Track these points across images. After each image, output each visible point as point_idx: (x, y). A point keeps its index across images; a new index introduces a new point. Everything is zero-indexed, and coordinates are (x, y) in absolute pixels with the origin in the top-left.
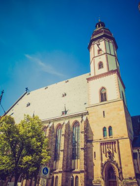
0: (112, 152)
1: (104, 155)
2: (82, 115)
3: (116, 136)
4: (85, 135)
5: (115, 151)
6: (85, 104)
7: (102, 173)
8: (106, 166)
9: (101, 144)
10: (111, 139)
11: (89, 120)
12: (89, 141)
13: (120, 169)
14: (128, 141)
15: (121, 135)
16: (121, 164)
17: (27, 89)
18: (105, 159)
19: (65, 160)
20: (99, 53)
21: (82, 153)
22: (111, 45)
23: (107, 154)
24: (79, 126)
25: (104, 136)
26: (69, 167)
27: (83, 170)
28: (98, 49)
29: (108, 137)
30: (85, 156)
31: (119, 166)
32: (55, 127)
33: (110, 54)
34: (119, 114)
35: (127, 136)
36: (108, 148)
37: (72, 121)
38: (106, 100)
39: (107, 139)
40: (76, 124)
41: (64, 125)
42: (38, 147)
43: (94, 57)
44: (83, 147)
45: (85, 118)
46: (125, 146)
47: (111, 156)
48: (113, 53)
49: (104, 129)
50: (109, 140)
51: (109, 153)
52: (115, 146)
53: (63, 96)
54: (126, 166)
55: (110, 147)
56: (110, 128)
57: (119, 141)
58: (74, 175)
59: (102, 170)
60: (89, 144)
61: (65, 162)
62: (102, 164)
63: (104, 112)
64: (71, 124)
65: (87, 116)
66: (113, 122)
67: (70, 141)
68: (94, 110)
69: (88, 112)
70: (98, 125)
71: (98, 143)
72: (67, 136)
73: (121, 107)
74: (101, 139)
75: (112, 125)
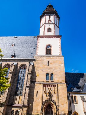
0: (52, 93)
1: (45, 95)
2: (30, 61)
3: (56, 81)
4: (31, 77)
5: (55, 92)
6: (32, 54)
7: (42, 110)
8: (46, 103)
9: (44, 86)
10: (52, 83)
11: (35, 65)
12: (33, 81)
13: (57, 107)
14: (65, 86)
15: (60, 81)
16: (58, 103)
18: (46, 98)
19: (9, 95)
20: (49, 22)
21: (25, 91)
22: (57, 21)
23: (48, 93)
24: (25, 68)
25: (46, 80)
26: (11, 102)
28: (49, 19)
29: (50, 81)
31: (57, 104)
32: (3, 66)
34: (60, 66)
35: (65, 82)
36: (49, 89)
37: (20, 64)
38: (50, 54)
39: (49, 83)
40: (23, 66)
41: (13, 65)
43: (45, 24)
44: (29, 85)
45: (32, 63)
47: (51, 95)
49: (47, 74)
50: (50, 83)
51: (50, 93)
52: (55, 88)
53: (13, 46)
54: (63, 104)
55: (51, 89)
56: (52, 74)
57: (59, 85)
59: (42, 107)
60: (33, 84)
61: (8, 97)
62: (43, 101)
63: (48, 62)
64: (19, 66)
65: (34, 62)
66: (55, 70)
67: (16, 80)
68: (41, 59)
69: (35, 60)
70: (42, 70)
71: (41, 85)
72: (14, 75)
73: (62, 61)
74: (43, 82)
75: (54, 72)
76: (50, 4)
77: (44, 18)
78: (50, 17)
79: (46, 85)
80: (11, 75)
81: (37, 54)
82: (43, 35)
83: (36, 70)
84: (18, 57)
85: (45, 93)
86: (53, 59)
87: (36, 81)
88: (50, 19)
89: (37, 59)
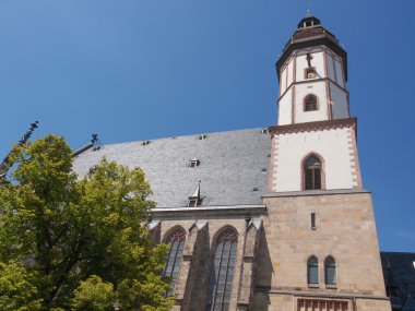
2: (248, 214)
3: (347, 288)
4: (254, 270)
6: (256, 190)
9: (300, 303)
10: (330, 293)
11: (267, 229)
12: (261, 286)
14: (386, 307)
15: (364, 287)
20: (307, 77)
22: (338, 66)
24: (235, 240)
25: (309, 283)
28: (307, 66)
29: (322, 285)
32: (162, 234)
33: (336, 84)
34: (359, 228)
35: (381, 292)
37: (216, 225)
38: (318, 186)
39: (319, 293)
40: (228, 234)
41: (195, 230)
43: (295, 83)
44: (246, 301)
45: (257, 223)
48: (341, 84)
49: (312, 262)
50: (324, 293)
53: (193, 165)
56: (330, 262)
57: (359, 302)
60: (260, 296)
63: (313, 215)
64: (212, 233)
65: (262, 217)
66: (341, 247)
67: (204, 280)
68: (285, 206)
69: (266, 209)
70: (293, 247)
71: (289, 300)
72: (197, 262)
73: (365, 210)
74: (298, 289)
75: (336, 254)
76: (308, 16)
77: (291, 66)
78: (309, 58)
79: (308, 302)
80: (186, 264)
81: (274, 188)
82: (289, 122)
83: (269, 246)
84: (211, 203)
86: (331, 203)
87: (273, 285)
88: (312, 65)
89: (271, 209)
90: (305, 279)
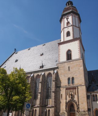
0: (73, 94)
1: (68, 97)
2: (54, 69)
3: (76, 84)
4: (55, 83)
5: (75, 94)
7: (66, 108)
8: (69, 103)
9: (66, 89)
10: (73, 86)
11: (59, 72)
12: (58, 86)
13: (78, 106)
14: (84, 88)
15: (80, 84)
16: (78, 102)
17: (15, 49)
18: (69, 99)
19: (42, 99)
21: (53, 95)
22: (77, 19)
23: (70, 95)
24: (51, 76)
25: (68, 84)
26: (44, 104)
27: (54, 105)
29: (71, 84)
30: (55, 97)
31: (77, 103)
32: (35, 77)
33: (76, 26)
34: (79, 69)
35: (84, 84)
37: (47, 73)
39: (71, 86)
40: (50, 74)
41: (42, 75)
42: (23, 90)
43: (64, 28)
44: (54, 91)
45: (56, 71)
46: (82, 91)
47: (72, 97)
48: (77, 26)
49: (69, 79)
51: (72, 95)
52: (75, 90)
53: (41, 55)
54: (82, 103)
55: (72, 91)
56: (73, 78)
57: (79, 87)
58: (48, 109)
59: (66, 106)
60: (58, 89)
61: (41, 101)
62: (66, 102)
63: (69, 67)
64: (46, 75)
65: (57, 69)
66: (75, 74)
67: (45, 87)
68: (62, 66)
70: (64, 76)
71: (64, 89)
72: (43, 83)
73: (81, 64)
74: (66, 86)
75: (74, 76)
77: (63, 22)
79: (68, 89)
81: (60, 61)
82: (63, 41)
84: (46, 67)
85: (68, 95)
86: (73, 63)
87: (61, 86)
88: (69, 21)
89: (59, 67)
90: (67, 83)
